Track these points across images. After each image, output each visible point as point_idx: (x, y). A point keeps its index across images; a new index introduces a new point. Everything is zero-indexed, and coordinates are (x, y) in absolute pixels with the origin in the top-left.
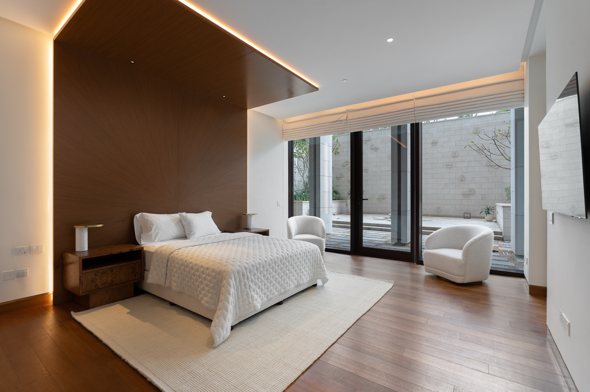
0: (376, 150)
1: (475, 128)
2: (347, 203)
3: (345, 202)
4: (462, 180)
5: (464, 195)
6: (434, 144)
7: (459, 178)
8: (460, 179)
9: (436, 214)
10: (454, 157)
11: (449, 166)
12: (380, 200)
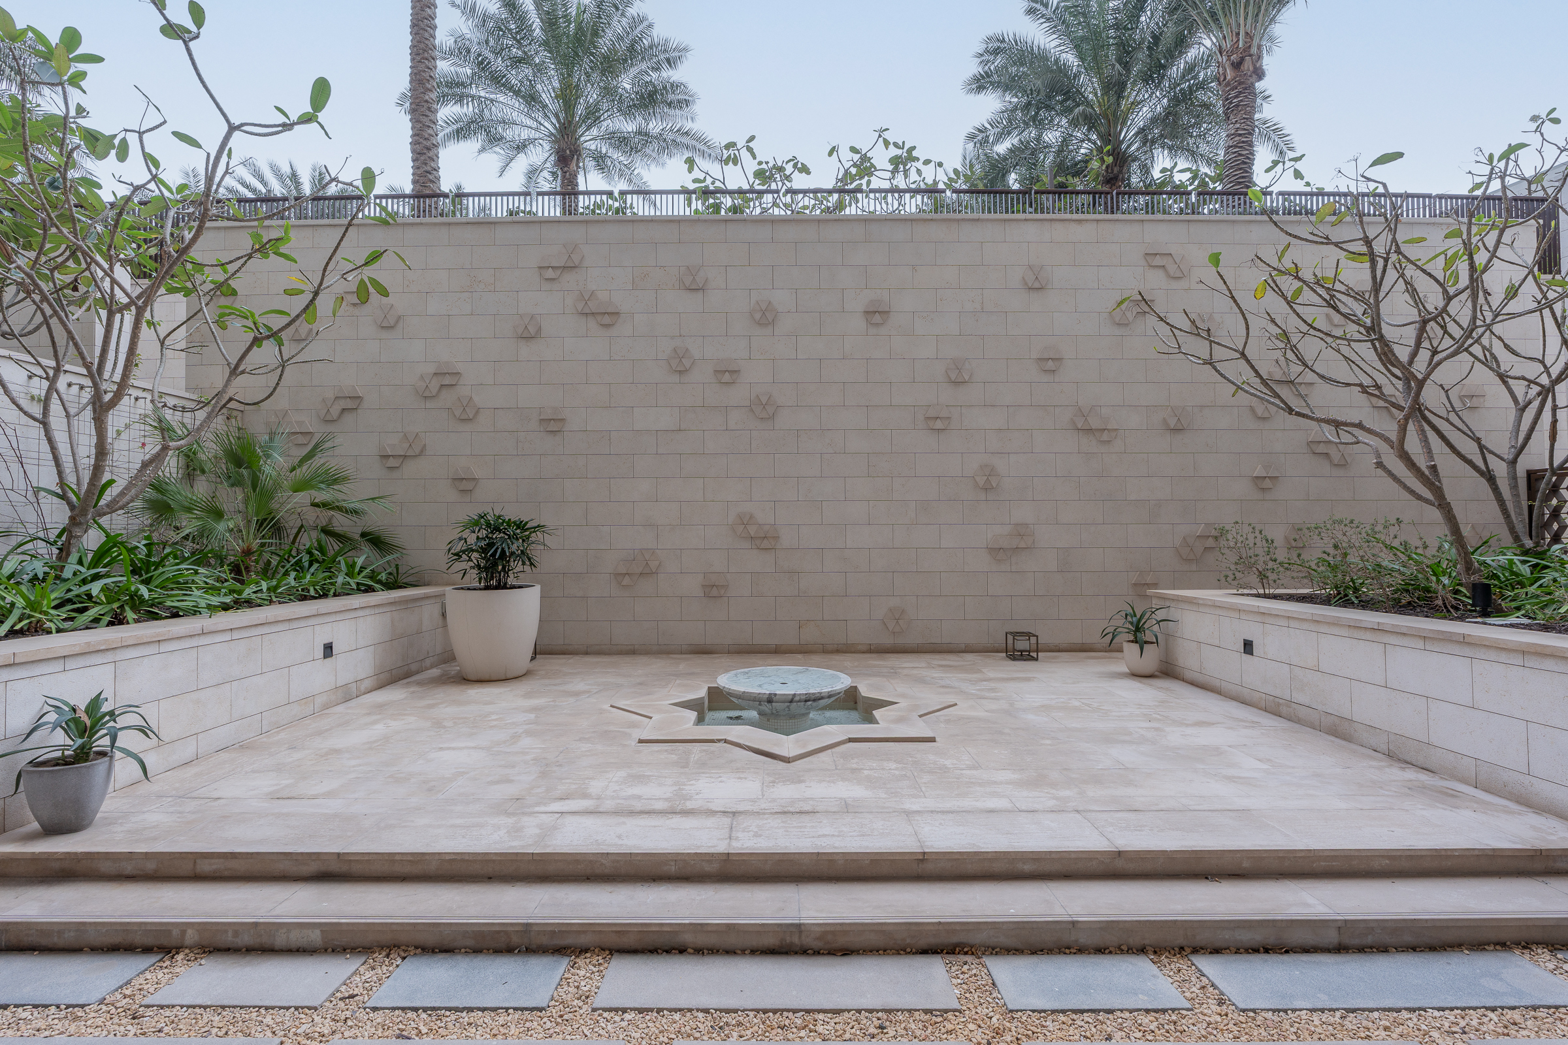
0: (607, 320)
1: (1030, 267)
2: (443, 606)
3: (432, 601)
4: (987, 488)
5: (996, 552)
6: (877, 318)
7: (978, 479)
8: (981, 481)
9: (887, 640)
10: (956, 383)
11: (939, 425)
12: (627, 580)
